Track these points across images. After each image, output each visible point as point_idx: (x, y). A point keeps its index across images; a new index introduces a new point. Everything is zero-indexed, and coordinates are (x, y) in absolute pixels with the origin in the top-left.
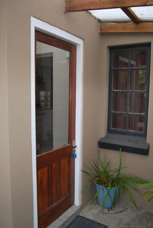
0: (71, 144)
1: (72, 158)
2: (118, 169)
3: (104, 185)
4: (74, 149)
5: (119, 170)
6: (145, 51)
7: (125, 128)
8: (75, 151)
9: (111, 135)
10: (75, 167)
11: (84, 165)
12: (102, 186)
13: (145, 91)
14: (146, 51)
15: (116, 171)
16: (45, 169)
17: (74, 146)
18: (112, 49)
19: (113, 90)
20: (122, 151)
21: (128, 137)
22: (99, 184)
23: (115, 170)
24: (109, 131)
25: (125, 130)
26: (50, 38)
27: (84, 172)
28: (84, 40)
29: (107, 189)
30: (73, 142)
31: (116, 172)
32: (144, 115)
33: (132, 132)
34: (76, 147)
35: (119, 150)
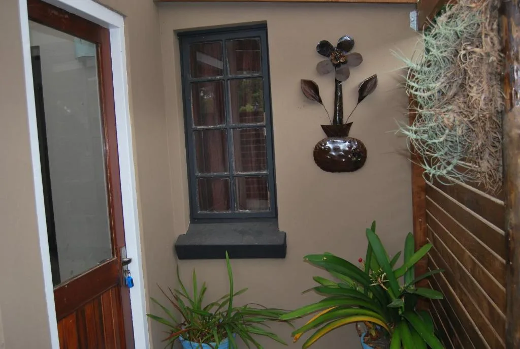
0: (117, 256)
1: (123, 290)
2: (229, 297)
3: (201, 340)
4: (125, 267)
5: (230, 300)
6: (255, 41)
7: (228, 208)
8: (128, 271)
9: (201, 227)
10: (131, 310)
11: (152, 300)
12: (199, 342)
13: (264, 123)
14: (256, 39)
15: (224, 303)
16: (71, 321)
17: (126, 260)
18: (184, 36)
19: (194, 126)
20: (230, 257)
21: (239, 226)
22: (190, 339)
23: (220, 303)
24: (195, 219)
25: (230, 212)
26: (56, 13)
27: (153, 317)
28: (124, 16)
29: (210, 346)
30: (123, 250)
31: (225, 306)
32: (266, 175)
33: (245, 213)
34: (130, 261)
35: (224, 257)
